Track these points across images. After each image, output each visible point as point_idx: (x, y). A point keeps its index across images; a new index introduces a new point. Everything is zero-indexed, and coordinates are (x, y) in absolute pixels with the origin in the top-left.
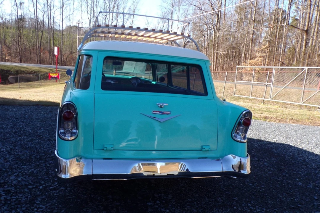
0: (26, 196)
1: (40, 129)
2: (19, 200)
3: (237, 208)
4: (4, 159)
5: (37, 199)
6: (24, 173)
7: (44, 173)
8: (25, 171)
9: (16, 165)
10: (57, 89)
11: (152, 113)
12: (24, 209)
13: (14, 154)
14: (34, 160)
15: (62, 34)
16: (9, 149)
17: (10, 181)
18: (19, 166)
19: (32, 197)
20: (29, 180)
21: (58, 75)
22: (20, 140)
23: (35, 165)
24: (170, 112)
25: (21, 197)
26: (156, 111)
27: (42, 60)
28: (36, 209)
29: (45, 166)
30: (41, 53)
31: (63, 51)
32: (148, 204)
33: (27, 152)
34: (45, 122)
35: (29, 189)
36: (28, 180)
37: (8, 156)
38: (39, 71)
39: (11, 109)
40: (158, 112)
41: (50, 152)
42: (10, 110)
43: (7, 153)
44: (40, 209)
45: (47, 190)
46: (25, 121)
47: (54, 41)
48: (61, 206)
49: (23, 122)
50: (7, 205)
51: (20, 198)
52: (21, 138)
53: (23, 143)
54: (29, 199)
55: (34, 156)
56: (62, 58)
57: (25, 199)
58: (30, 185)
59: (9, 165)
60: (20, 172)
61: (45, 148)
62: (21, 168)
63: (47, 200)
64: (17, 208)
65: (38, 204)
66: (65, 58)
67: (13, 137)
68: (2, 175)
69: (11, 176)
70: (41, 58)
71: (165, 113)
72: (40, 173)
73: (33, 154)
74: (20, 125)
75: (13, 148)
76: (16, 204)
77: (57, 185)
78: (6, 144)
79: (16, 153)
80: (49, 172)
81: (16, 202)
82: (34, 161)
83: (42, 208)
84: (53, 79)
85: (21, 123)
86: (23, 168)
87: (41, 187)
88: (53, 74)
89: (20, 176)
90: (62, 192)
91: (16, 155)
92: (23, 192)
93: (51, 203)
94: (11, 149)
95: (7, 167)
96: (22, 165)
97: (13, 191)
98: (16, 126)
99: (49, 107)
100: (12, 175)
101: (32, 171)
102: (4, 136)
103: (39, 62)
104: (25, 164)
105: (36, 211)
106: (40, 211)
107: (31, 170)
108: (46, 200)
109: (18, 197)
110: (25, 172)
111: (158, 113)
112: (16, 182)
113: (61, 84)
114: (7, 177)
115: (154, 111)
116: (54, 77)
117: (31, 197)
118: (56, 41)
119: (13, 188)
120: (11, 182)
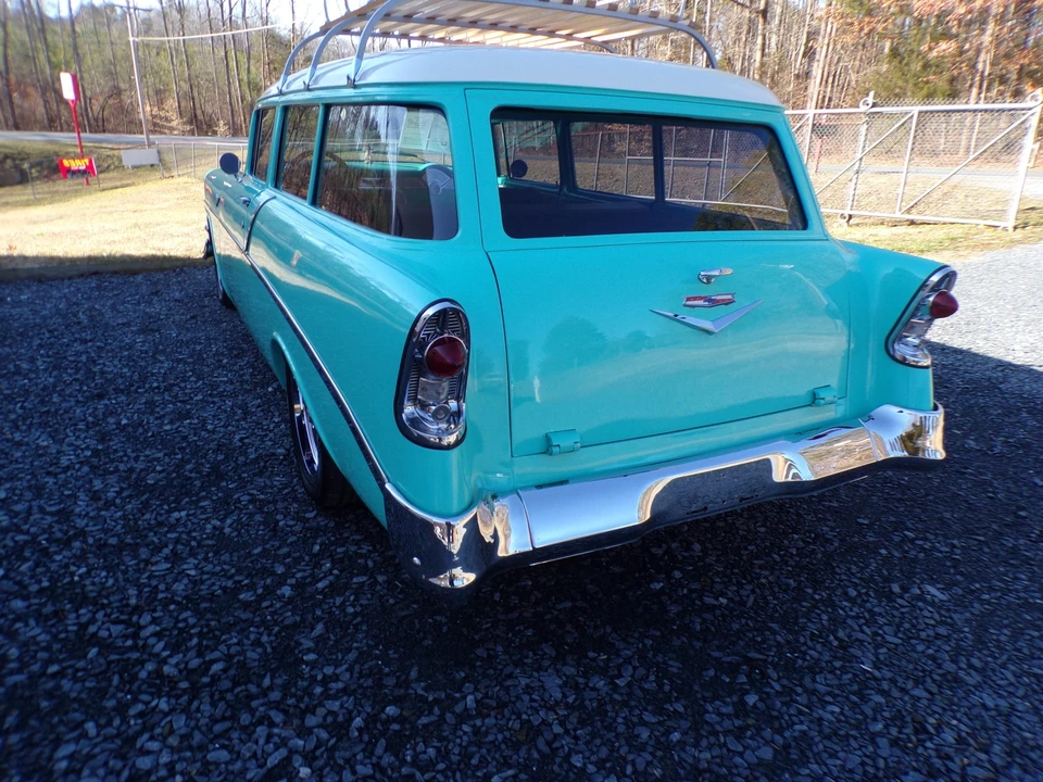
0: (252, 637)
1: (156, 361)
2: (239, 661)
3: (889, 553)
4: (90, 495)
5: (299, 644)
6: (193, 543)
7: (262, 527)
8: (194, 534)
9: (147, 516)
10: (101, 207)
11: (685, 305)
12: (275, 696)
13: (117, 470)
14: (198, 483)
15: (74, 31)
16: (89, 453)
17: (162, 587)
18: (161, 515)
19: (276, 635)
20: (225, 567)
21: (90, 161)
22: (109, 412)
23: (213, 501)
24: (733, 295)
25: (238, 648)
26: (695, 299)
27: (22, 118)
28: (318, 690)
29: (250, 502)
30: (15, 95)
31: (86, 85)
32: (652, 586)
33: (160, 455)
34: (158, 330)
35: (246, 605)
36: (223, 570)
37: (98, 484)
38: (19, 154)
39: (9, 295)
40: (700, 298)
41: (240, 444)
42: (9, 299)
43: (86, 469)
44: (334, 686)
45: (312, 597)
46: (89, 337)
47: (50, 54)
48: (396, 656)
49: (84, 342)
50: (205, 696)
51: (238, 654)
52: (106, 402)
53: (124, 422)
54: (269, 650)
55: (189, 467)
56: (86, 110)
57: (254, 651)
58: (238, 588)
59: (120, 518)
60: (177, 541)
61: (213, 432)
62: (172, 520)
63: (336, 641)
64: (251, 697)
65: (313, 665)
66: (96, 108)
67: (78, 401)
68: (118, 565)
69: (153, 564)
70: (17, 111)
71: (718, 301)
72: (247, 531)
73: (184, 462)
74: (78, 354)
75: (100, 447)
76: (236, 684)
77: (335, 572)
78: (67, 436)
79: (122, 467)
80: (278, 522)
81: (232, 672)
82: (202, 488)
83: (336, 678)
84: (75, 177)
85: (78, 347)
86: (177, 520)
87: (287, 591)
88: (72, 162)
89: (184, 555)
90: (369, 596)
91: (124, 474)
92: (234, 625)
93: (357, 648)
94: (96, 453)
95: (119, 527)
96: (170, 511)
97: (194, 626)
98: (65, 358)
99: (139, 278)
100: (154, 559)
101: (215, 528)
102: (42, 402)
103: (11, 123)
104: (177, 501)
105: (322, 693)
106: (338, 691)
107: (209, 526)
108: (329, 638)
109: (228, 650)
110: (195, 538)
111: (701, 302)
112: (186, 585)
113: (104, 190)
114: (138, 571)
115: (688, 299)
116: (79, 171)
117: (273, 638)
118: (55, 54)
119: (189, 613)
120: (167, 589)
